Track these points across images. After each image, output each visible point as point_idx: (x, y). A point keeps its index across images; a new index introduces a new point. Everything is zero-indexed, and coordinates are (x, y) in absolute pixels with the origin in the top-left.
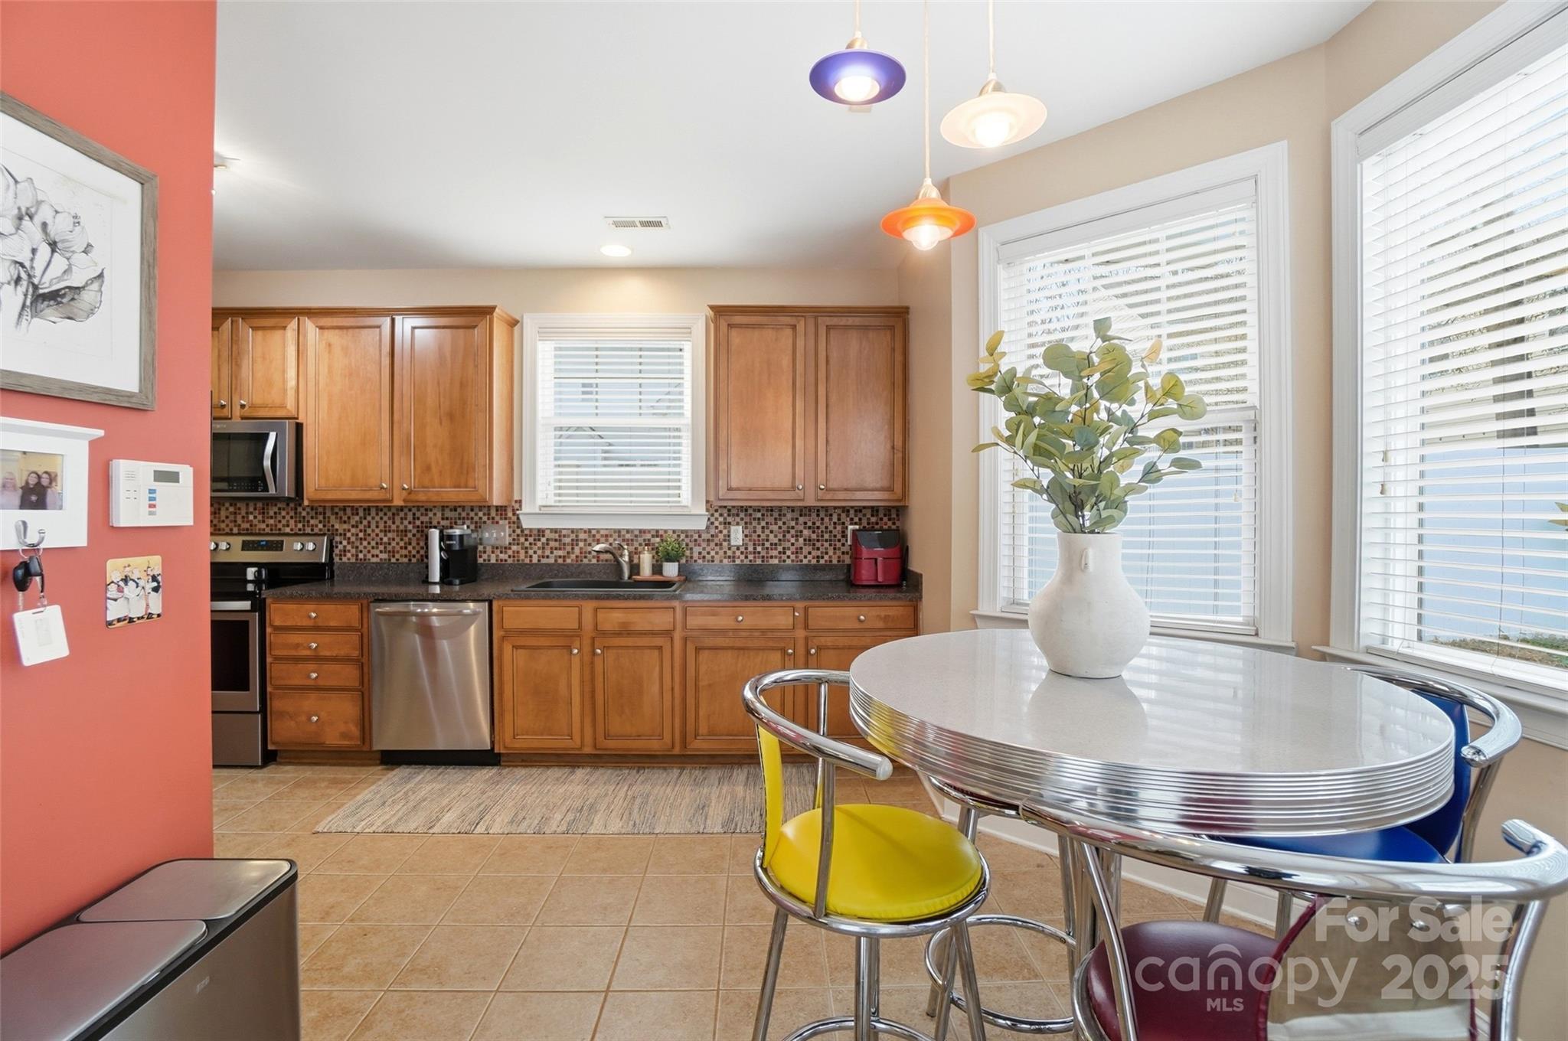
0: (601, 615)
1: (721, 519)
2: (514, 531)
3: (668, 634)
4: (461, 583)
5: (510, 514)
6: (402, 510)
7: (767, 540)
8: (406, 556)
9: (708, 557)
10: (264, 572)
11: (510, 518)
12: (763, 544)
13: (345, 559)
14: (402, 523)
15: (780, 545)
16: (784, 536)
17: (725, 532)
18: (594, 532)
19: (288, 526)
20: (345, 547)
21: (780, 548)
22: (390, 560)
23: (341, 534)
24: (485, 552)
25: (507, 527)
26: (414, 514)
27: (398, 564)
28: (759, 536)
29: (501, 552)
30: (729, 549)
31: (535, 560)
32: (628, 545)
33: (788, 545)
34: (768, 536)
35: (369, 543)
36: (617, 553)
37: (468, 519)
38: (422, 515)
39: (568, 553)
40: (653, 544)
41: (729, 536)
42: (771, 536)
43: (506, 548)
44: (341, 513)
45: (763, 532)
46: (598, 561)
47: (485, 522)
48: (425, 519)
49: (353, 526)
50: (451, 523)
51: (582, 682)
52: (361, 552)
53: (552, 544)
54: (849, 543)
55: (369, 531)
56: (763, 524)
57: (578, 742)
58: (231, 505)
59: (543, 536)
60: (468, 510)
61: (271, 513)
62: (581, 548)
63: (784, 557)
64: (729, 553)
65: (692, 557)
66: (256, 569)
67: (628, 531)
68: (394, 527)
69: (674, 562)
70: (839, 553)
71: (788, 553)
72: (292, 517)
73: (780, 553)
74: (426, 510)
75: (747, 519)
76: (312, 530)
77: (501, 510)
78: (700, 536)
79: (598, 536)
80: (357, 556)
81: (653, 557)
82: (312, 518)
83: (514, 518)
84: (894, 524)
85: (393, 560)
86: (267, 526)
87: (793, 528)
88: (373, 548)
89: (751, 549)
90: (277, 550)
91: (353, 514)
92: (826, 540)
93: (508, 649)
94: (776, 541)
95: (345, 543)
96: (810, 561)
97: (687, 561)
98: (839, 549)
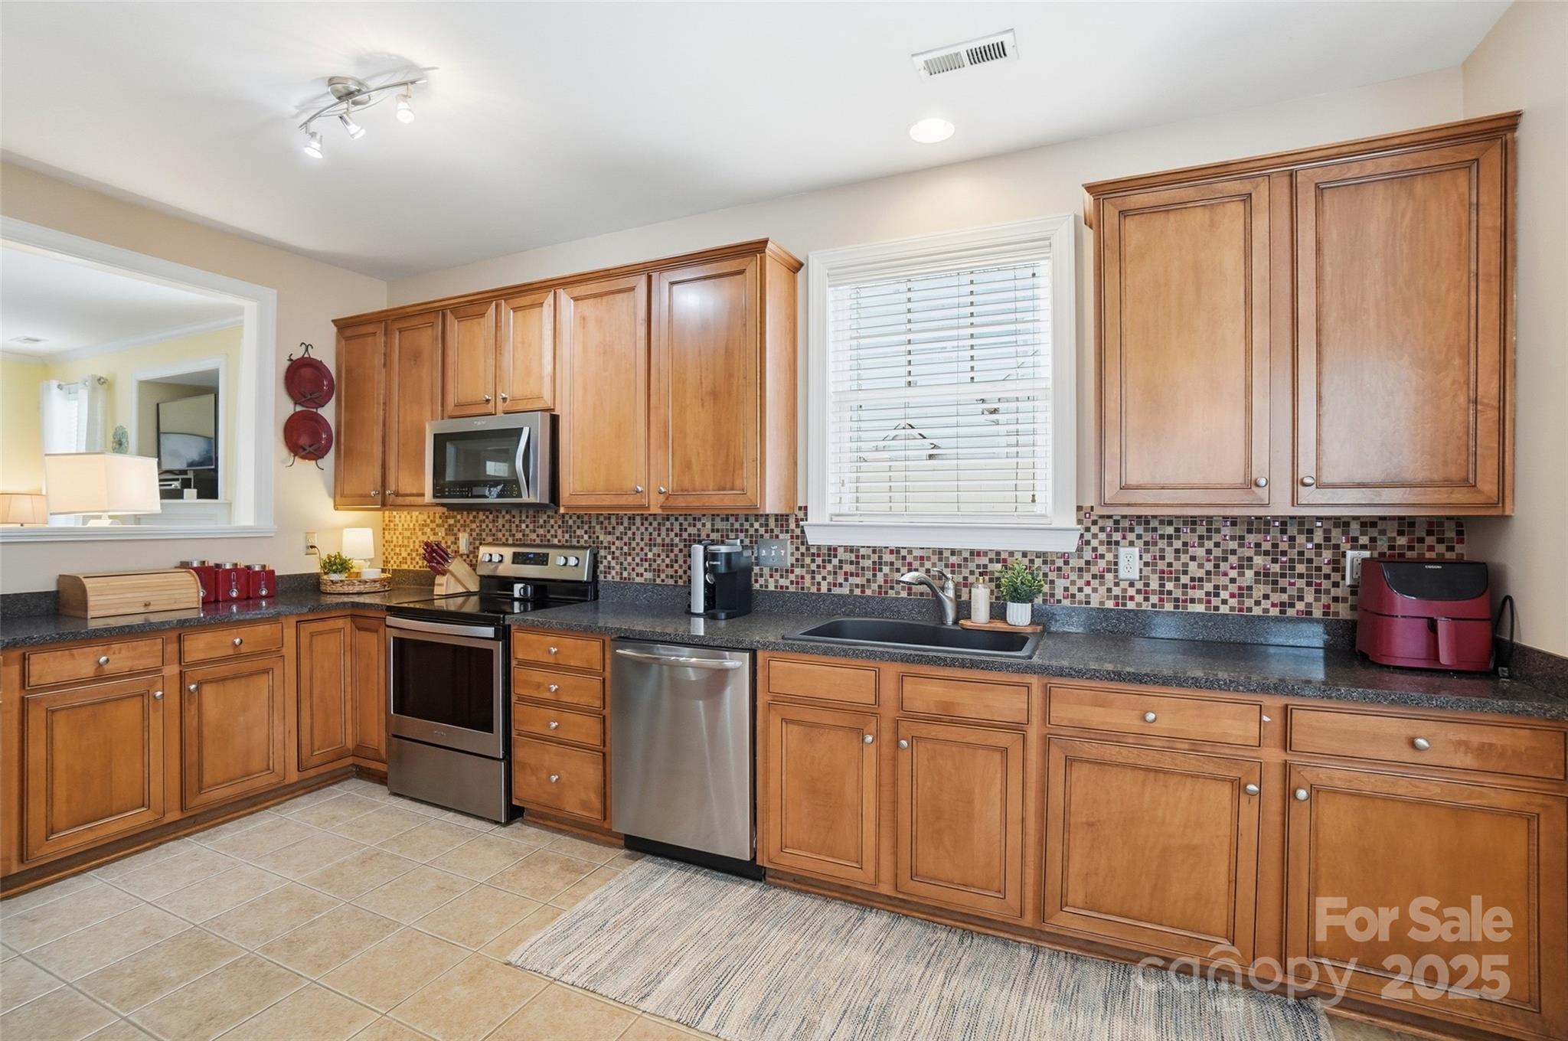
0: (909, 685)
1: (1103, 536)
2: (797, 549)
3: (1018, 728)
4: (728, 617)
5: (792, 526)
6: (668, 520)
7: (1185, 573)
8: (672, 577)
9: (1080, 596)
10: (529, 589)
11: (793, 531)
12: (1177, 579)
13: (609, 578)
14: (668, 535)
15: (1209, 580)
16: (1217, 566)
17: (1109, 557)
18: (904, 553)
19: (556, 537)
20: (609, 562)
21: (1209, 587)
22: (655, 580)
23: (605, 548)
24: (761, 576)
25: (789, 542)
26: (681, 524)
27: (664, 586)
28: (1170, 565)
29: (782, 576)
30: (1117, 584)
31: (824, 589)
32: (953, 572)
33: (1223, 581)
34: (1185, 565)
35: (633, 559)
36: (936, 584)
37: (742, 531)
38: (690, 525)
39: (868, 581)
40: (992, 573)
41: (1116, 564)
42: (1193, 566)
43: (787, 571)
44: (606, 523)
45: (1178, 559)
46: (909, 594)
47: (762, 536)
48: (692, 530)
49: (617, 538)
50: (722, 536)
51: (879, 785)
52: (625, 569)
53: (847, 568)
54: (1348, 581)
55: (634, 544)
56: (1177, 544)
57: (872, 875)
58: (507, 513)
59: (835, 556)
60: (742, 520)
61: (541, 521)
62: (886, 575)
63: (1215, 601)
64: (1116, 591)
65: (1052, 595)
66: (521, 585)
67: (953, 553)
68: (659, 540)
69: (1024, 601)
70: (1325, 599)
71: (1224, 595)
72: (559, 527)
73: (1208, 594)
74: (694, 519)
75: (1147, 537)
76: (578, 542)
77: (782, 519)
78: (1066, 563)
79: (909, 559)
80: (621, 574)
81: (992, 592)
82: (578, 528)
83: (798, 531)
84: (1451, 549)
85: (658, 581)
86: (538, 536)
87: (1233, 552)
88: (638, 565)
89: (1154, 585)
90: (542, 564)
91: (617, 524)
92: (1301, 576)
93: (775, 721)
94: (1201, 573)
95: (609, 558)
96: (1266, 611)
97: (1045, 601)
98: (1328, 592)
